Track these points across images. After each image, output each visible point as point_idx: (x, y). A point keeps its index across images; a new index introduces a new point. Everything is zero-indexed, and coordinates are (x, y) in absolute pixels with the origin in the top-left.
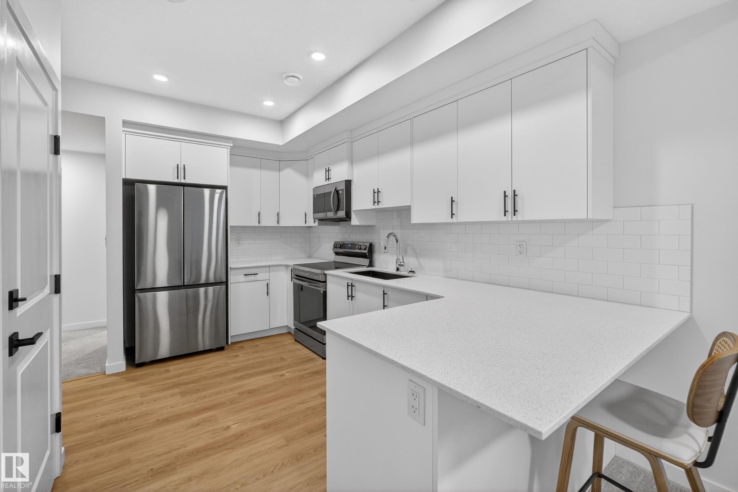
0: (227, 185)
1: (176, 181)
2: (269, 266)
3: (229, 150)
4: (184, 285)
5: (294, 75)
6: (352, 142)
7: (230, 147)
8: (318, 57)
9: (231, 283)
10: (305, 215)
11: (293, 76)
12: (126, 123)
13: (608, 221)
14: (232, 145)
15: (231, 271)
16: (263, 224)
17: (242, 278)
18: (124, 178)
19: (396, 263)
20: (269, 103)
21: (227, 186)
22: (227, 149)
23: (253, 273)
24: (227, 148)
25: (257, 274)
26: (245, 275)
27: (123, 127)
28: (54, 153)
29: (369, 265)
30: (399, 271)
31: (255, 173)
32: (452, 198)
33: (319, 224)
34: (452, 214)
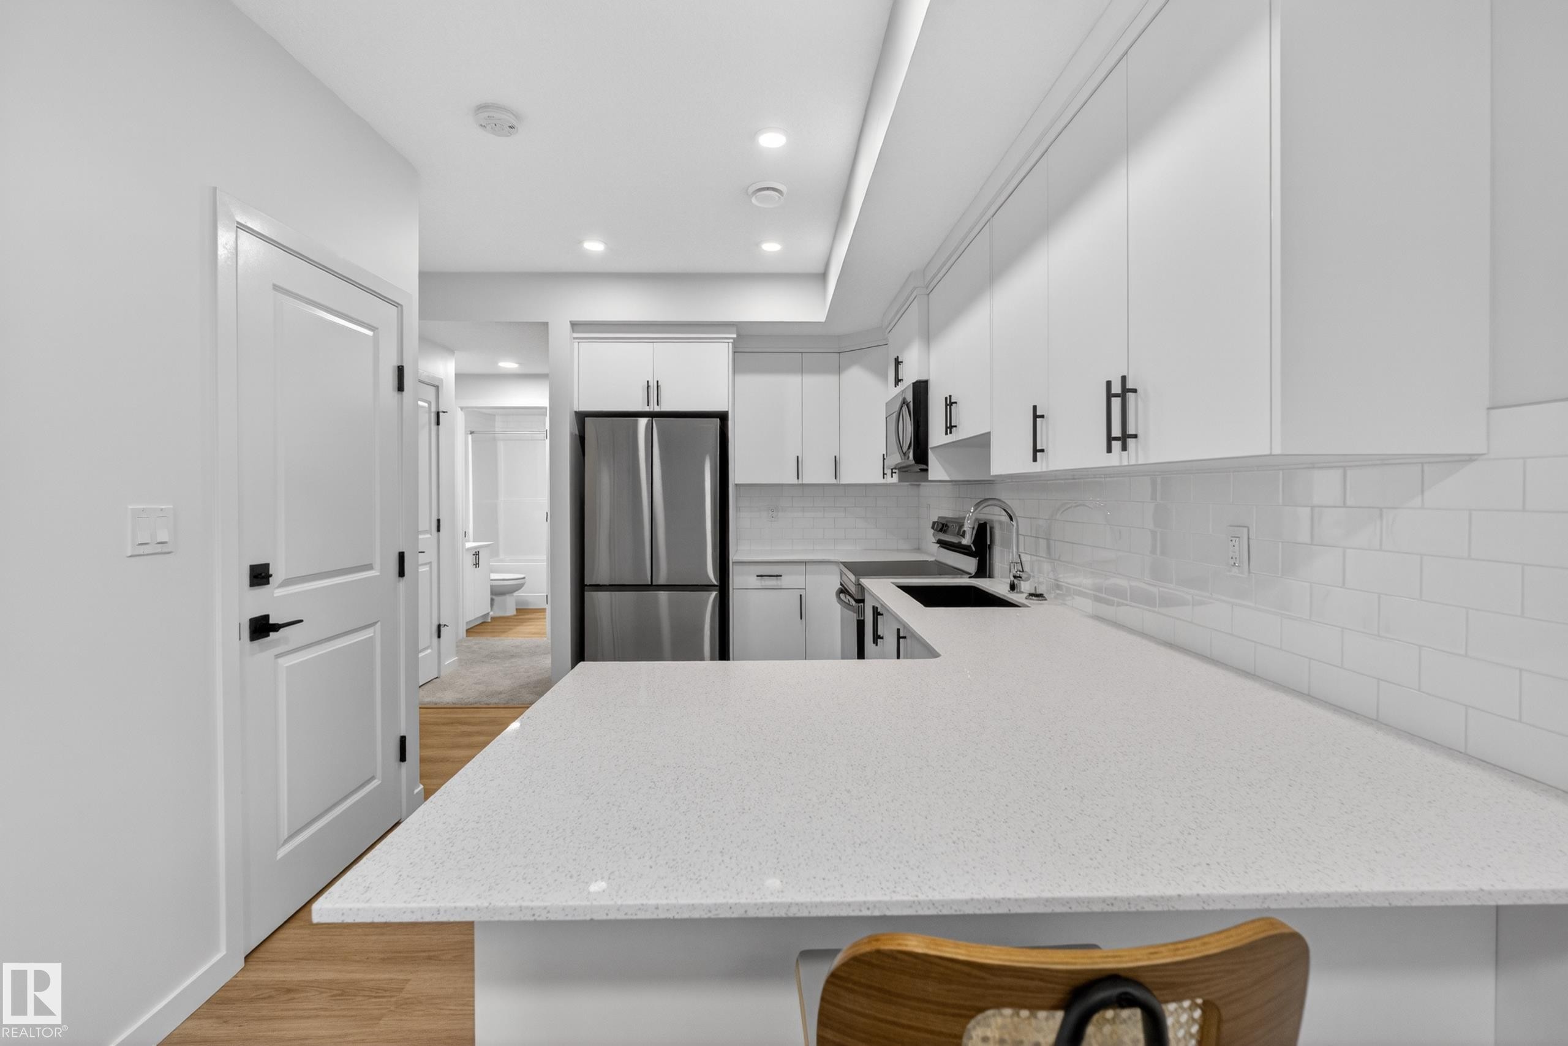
0: (727, 410)
1: (647, 409)
2: (805, 562)
3: (730, 344)
4: (652, 585)
5: (768, 186)
6: (928, 294)
7: (732, 341)
8: (772, 140)
9: (733, 589)
10: (882, 459)
11: (768, 189)
12: (575, 325)
13: (1470, 458)
14: (735, 336)
15: (734, 567)
16: (807, 479)
17: (754, 582)
18: (577, 410)
19: (1010, 572)
20: (771, 247)
21: (727, 412)
22: (727, 344)
23: (775, 574)
24: (728, 342)
25: (781, 576)
26: (758, 576)
27: (573, 331)
28: (397, 389)
29: (976, 573)
30: (1015, 591)
31: (791, 383)
32: (1035, 408)
33: (901, 480)
34: (1036, 451)
